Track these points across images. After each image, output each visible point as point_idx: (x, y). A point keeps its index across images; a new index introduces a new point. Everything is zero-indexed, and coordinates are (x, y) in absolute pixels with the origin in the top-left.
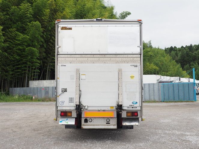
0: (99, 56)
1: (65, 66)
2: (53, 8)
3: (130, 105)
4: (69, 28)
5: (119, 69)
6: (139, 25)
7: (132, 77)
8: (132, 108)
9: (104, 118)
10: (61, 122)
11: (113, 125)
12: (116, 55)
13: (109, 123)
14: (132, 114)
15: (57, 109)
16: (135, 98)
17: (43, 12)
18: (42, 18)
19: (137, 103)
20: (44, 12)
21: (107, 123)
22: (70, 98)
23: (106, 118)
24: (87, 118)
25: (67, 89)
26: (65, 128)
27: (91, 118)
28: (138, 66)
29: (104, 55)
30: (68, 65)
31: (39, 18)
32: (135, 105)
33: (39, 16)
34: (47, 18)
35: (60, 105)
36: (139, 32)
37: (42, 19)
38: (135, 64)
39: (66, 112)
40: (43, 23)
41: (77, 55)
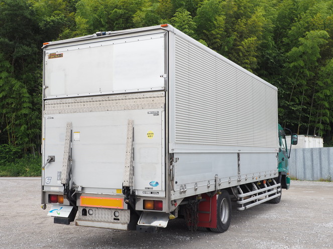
0: (99, 98)
1: (53, 118)
2: (232, 13)
3: (146, 188)
4: (60, 55)
5: (129, 120)
6: (163, 35)
7: (150, 135)
8: (152, 193)
9: (111, 209)
10: (51, 212)
11: (122, 224)
12: (126, 95)
13: (118, 220)
14: (154, 205)
15: (43, 189)
16: (155, 174)
17: (213, 22)
18: (213, 32)
19: (157, 183)
20: (215, 22)
21: (115, 219)
22: (58, 172)
23: (113, 209)
24: (86, 207)
25: (54, 157)
26: (55, 222)
27: (91, 208)
28: (160, 113)
29: (108, 96)
30: (56, 116)
31: (207, 33)
32: (155, 189)
33: (207, 30)
34: (221, 31)
35: (45, 184)
36: (163, 48)
37: (212, 35)
38: (155, 110)
39: (57, 195)
40: (214, 40)
41: (69, 99)
